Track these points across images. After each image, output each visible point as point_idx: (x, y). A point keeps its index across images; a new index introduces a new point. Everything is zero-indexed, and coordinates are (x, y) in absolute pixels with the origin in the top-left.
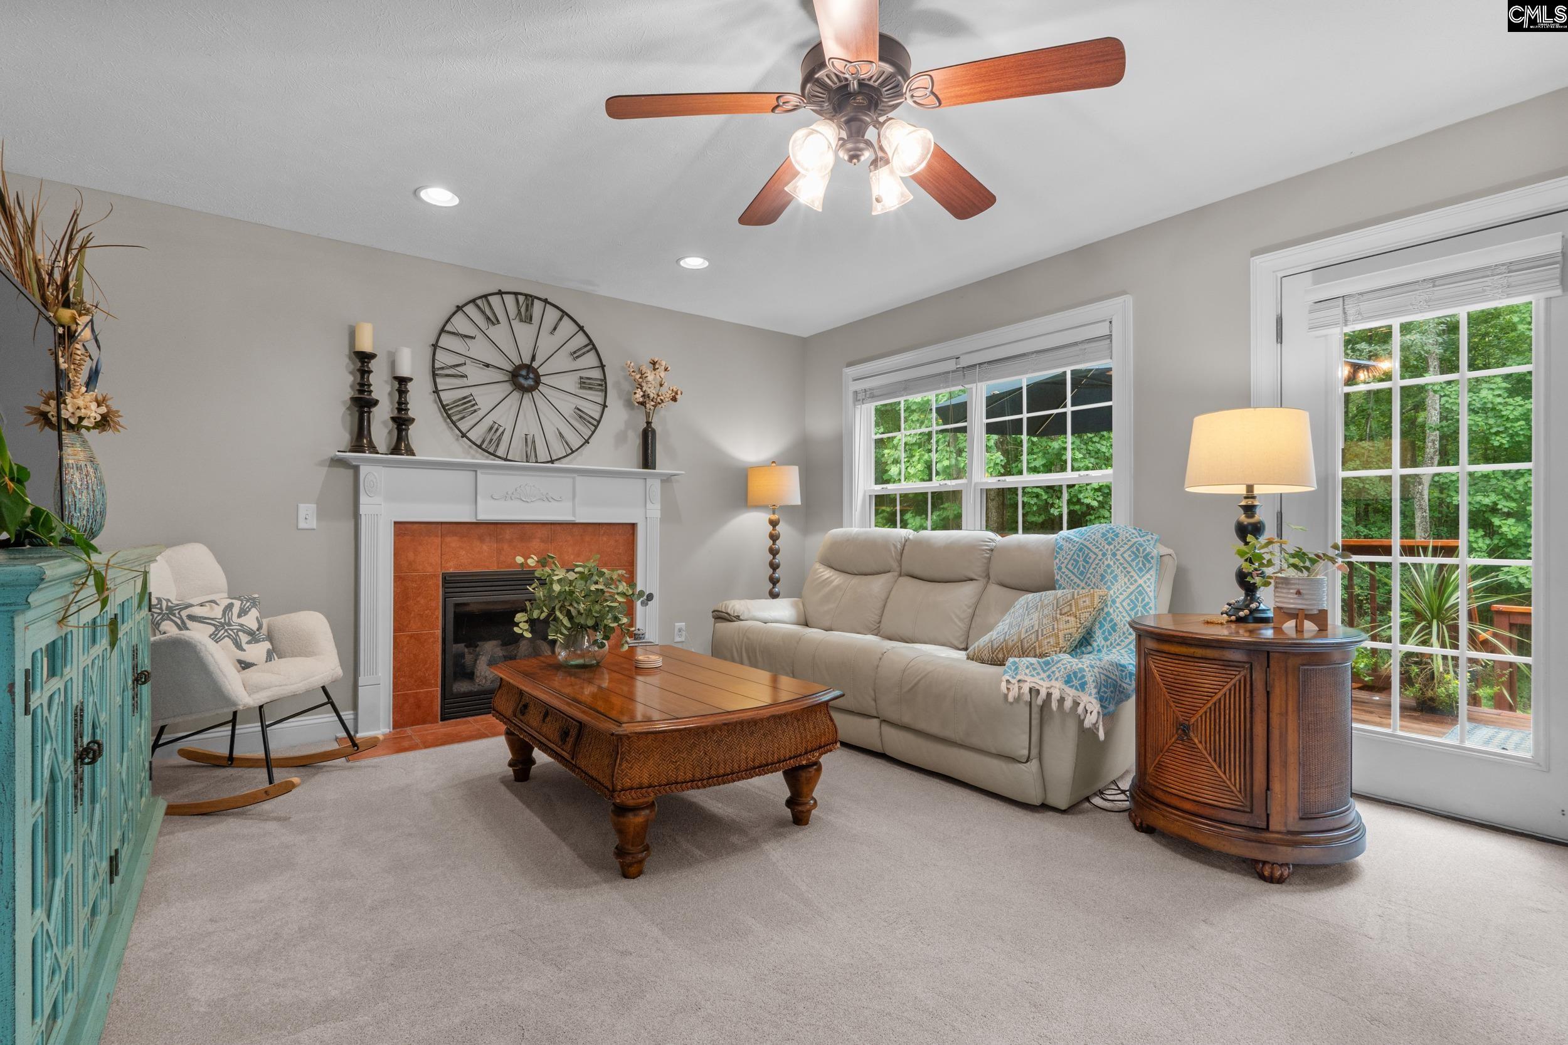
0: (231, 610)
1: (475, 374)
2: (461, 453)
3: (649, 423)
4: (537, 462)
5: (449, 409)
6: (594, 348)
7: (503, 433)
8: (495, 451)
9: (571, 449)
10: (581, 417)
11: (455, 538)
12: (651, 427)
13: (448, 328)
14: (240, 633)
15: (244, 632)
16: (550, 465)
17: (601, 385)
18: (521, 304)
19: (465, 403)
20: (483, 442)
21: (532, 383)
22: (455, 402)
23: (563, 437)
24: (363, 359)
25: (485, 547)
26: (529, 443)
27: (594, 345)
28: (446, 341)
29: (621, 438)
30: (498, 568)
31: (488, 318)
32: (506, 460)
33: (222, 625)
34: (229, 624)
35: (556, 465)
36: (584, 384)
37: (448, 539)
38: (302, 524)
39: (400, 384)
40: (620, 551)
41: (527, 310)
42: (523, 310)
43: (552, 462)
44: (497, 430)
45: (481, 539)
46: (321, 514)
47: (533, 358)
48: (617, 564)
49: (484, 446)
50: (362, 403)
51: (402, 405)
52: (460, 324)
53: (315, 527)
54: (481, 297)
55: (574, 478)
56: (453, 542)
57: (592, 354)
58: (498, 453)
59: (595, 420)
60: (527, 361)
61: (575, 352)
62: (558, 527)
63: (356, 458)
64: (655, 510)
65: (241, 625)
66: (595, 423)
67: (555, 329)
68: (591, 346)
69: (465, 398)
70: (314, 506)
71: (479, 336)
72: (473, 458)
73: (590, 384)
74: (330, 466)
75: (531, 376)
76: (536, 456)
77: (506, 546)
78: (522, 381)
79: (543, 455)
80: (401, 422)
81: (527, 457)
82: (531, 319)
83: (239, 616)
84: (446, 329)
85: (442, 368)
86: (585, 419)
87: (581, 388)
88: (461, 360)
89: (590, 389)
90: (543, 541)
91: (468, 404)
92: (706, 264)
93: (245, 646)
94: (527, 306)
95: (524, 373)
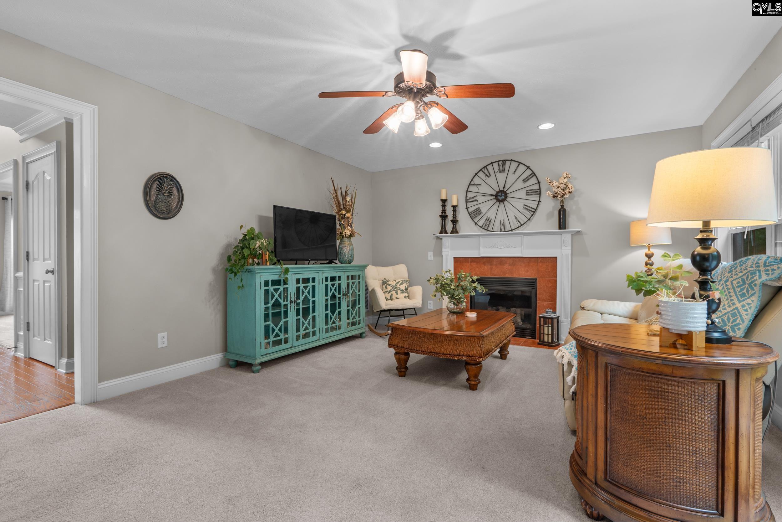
0: (398, 283)
1: (481, 199)
2: (477, 231)
3: (562, 206)
4: (505, 231)
5: (471, 214)
6: (535, 175)
7: (491, 221)
8: (487, 228)
9: (521, 224)
10: (526, 209)
11: (475, 263)
12: (563, 208)
13: (472, 183)
14: (398, 290)
15: (399, 290)
16: (511, 232)
17: (538, 192)
18: (500, 165)
19: (476, 211)
20: (483, 225)
21: (504, 198)
22: (473, 211)
23: (517, 219)
24: (444, 201)
25: (486, 267)
26: (502, 223)
27: (534, 173)
28: (472, 188)
29: (550, 215)
30: (491, 276)
31: (486, 175)
32: (492, 232)
33: (394, 287)
34: (396, 287)
35: (513, 232)
36: (529, 193)
37: (472, 264)
38: (429, 259)
39: (453, 208)
40: (549, 270)
41: (503, 167)
42: (501, 167)
43: (512, 230)
44: (488, 220)
45: (484, 264)
46: (434, 256)
47: (504, 187)
48: (547, 277)
49: (483, 227)
50: (444, 217)
51: (454, 216)
52: (477, 181)
53: (432, 259)
54: (484, 168)
55: (522, 237)
56: (474, 265)
57: (534, 177)
58: (489, 229)
59: (533, 209)
60: (501, 189)
61: (524, 180)
62: (517, 259)
63: (441, 236)
64: (567, 250)
65: (399, 288)
66: (534, 210)
67: (515, 171)
68: (533, 174)
69: (476, 209)
70: (432, 252)
71: (483, 183)
72: (482, 232)
73: (531, 192)
74: (436, 239)
75: (503, 194)
76: (504, 229)
77: (494, 267)
78: (499, 198)
79: (508, 228)
80: (455, 222)
81: (500, 229)
82: (504, 171)
83: (400, 285)
84: (471, 184)
85: (469, 199)
86: (528, 209)
87: (527, 195)
88: (475, 194)
89: (531, 195)
90: (510, 265)
91: (478, 212)
92: (553, 125)
93: (399, 294)
94: (503, 165)
95: (500, 194)
